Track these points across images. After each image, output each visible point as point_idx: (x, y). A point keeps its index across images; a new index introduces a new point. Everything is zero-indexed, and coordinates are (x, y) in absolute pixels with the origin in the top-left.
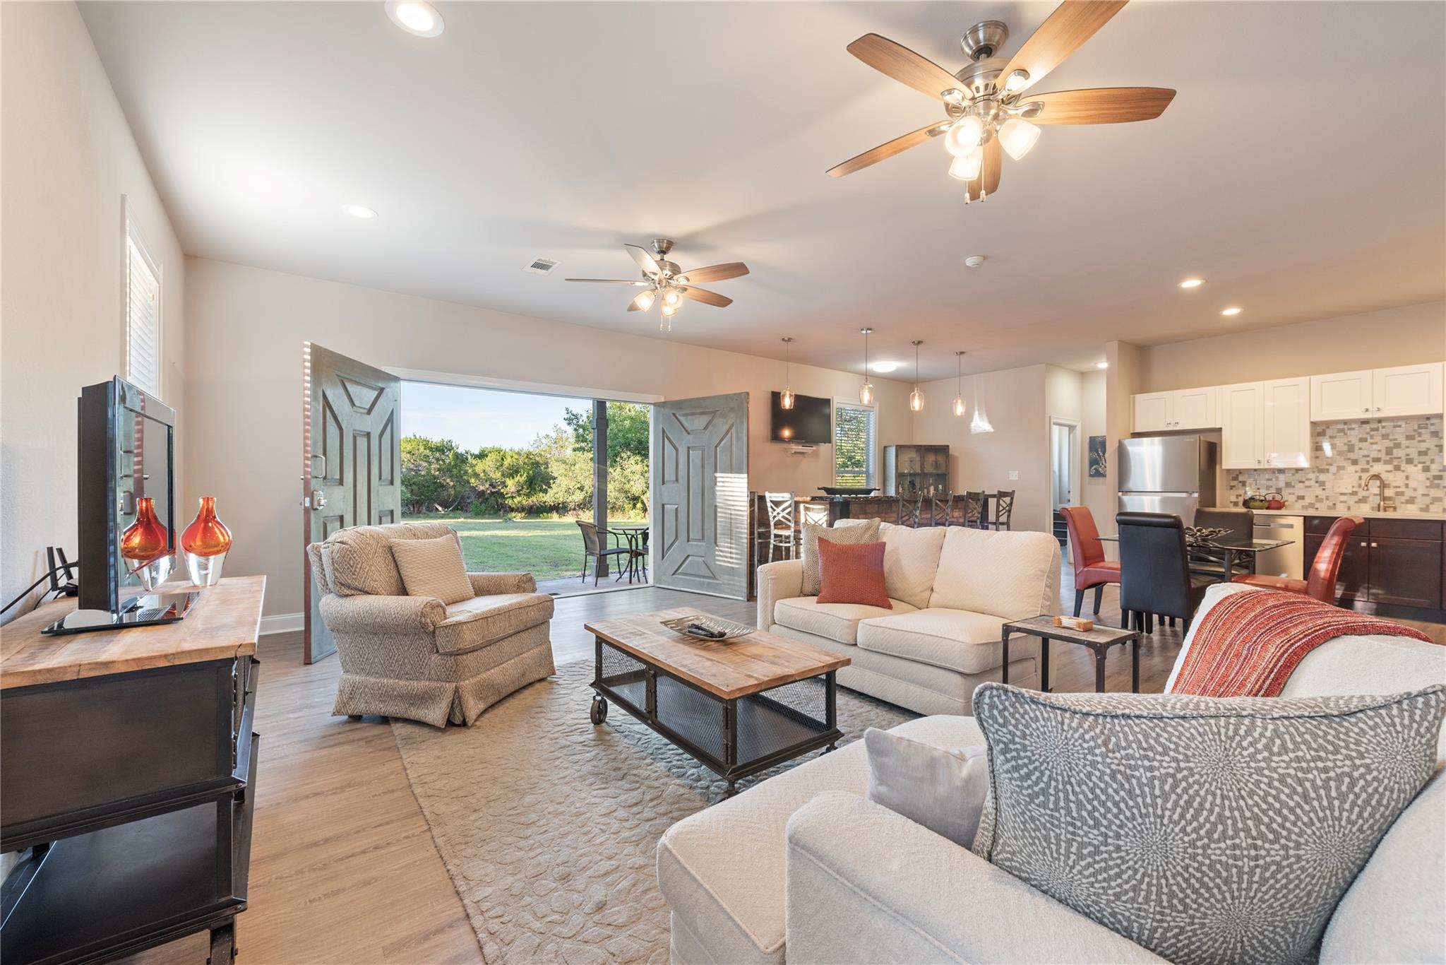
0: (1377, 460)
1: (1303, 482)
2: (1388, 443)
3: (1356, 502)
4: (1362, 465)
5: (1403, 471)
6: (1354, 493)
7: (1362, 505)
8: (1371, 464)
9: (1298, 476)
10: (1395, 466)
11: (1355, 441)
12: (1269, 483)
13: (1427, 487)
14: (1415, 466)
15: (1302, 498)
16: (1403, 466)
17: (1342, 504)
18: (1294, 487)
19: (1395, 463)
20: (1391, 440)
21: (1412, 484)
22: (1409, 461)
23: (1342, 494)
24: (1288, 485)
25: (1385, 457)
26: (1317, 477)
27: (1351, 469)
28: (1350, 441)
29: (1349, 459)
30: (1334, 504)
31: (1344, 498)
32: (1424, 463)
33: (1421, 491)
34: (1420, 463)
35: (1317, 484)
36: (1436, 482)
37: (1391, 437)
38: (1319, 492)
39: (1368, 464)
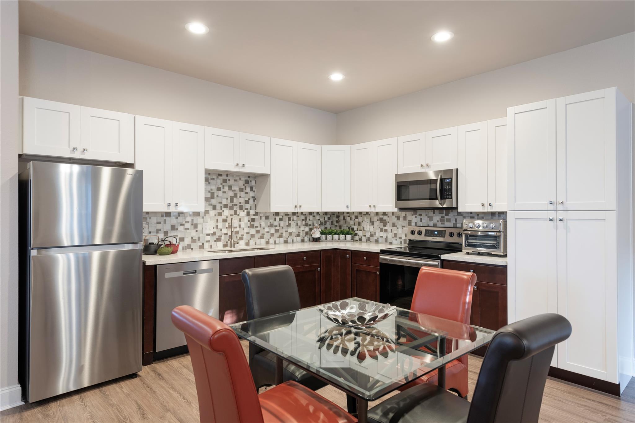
0: (226, 206)
1: (183, 225)
2: (231, 193)
3: (215, 241)
4: (218, 210)
5: (238, 215)
6: (214, 234)
7: (218, 243)
8: (223, 209)
9: (180, 219)
10: (234, 211)
11: (214, 190)
12: (159, 226)
13: (249, 227)
14: (244, 211)
15: (182, 239)
16: (239, 211)
17: (208, 243)
18: (177, 229)
19: (235, 209)
20: (233, 191)
21: (243, 225)
22: (241, 208)
23: (208, 235)
24: (173, 228)
25: (230, 205)
26: (193, 220)
27: (212, 213)
28: (212, 189)
29: (211, 205)
30: (203, 244)
31: (208, 238)
32: (247, 209)
33: (246, 230)
34: (245, 209)
35: (193, 226)
36: (252, 223)
37: (233, 189)
38: (193, 233)
39: (221, 209)
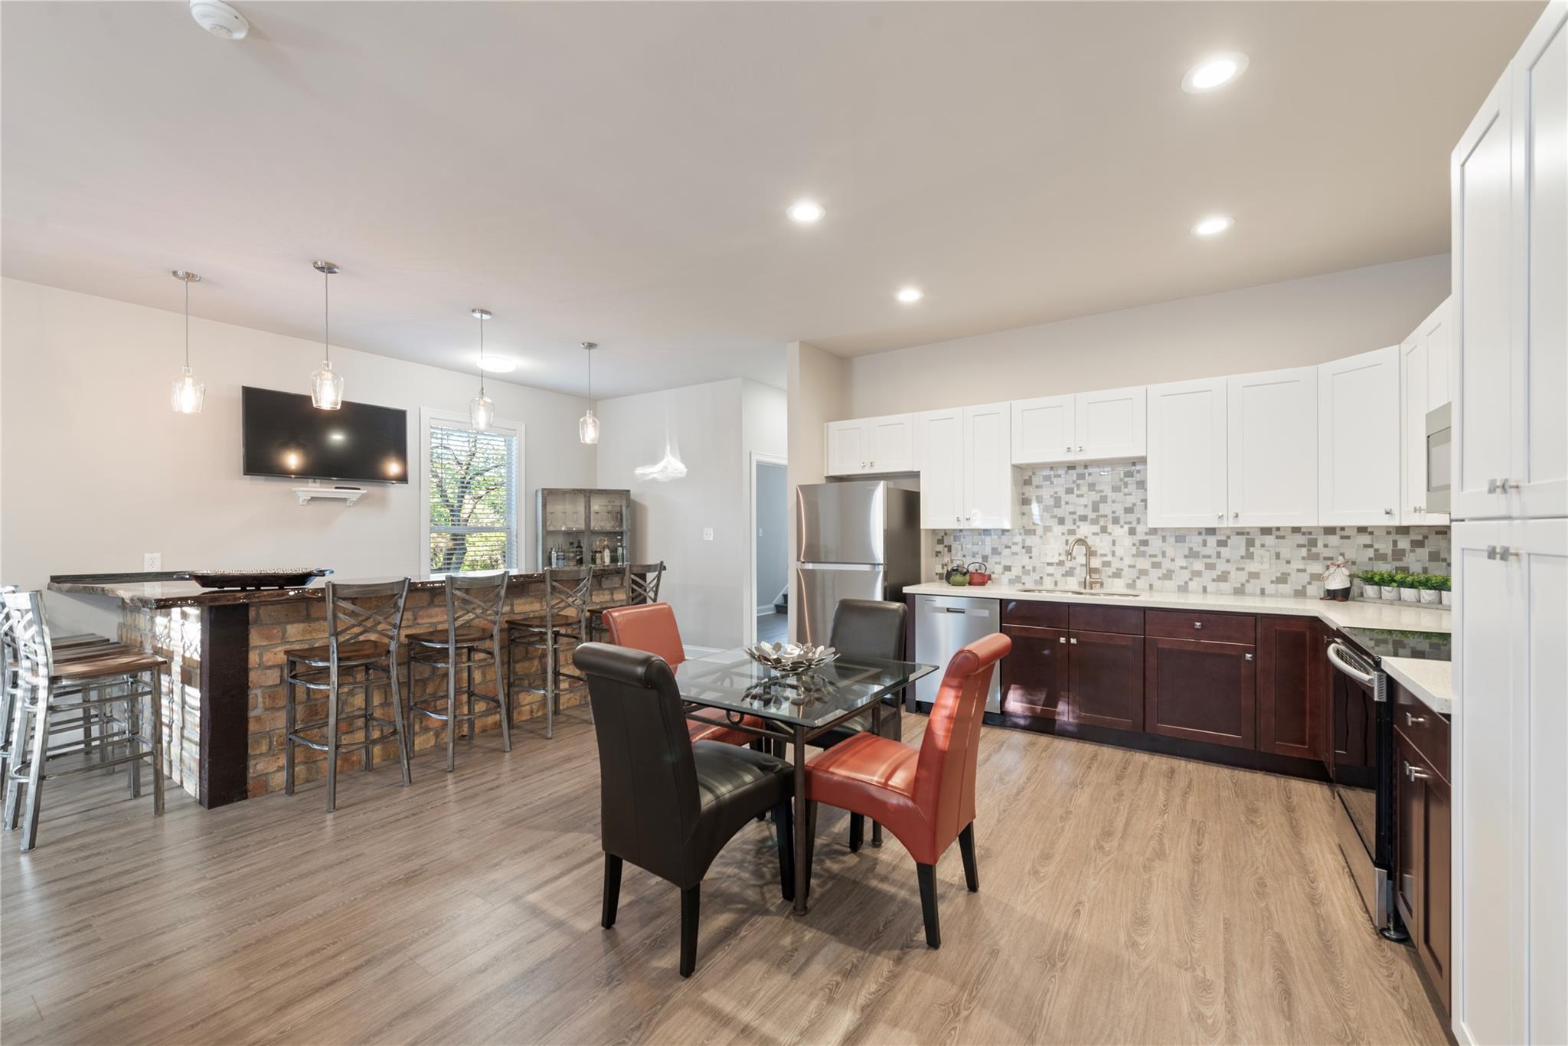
0: (1083, 518)
1: (1010, 547)
2: (1095, 496)
3: (1063, 575)
4: (1069, 525)
5: (1110, 534)
6: (1061, 563)
7: (1069, 579)
8: (1078, 523)
9: (1005, 539)
10: (1101, 526)
11: (1062, 493)
12: (976, 549)
13: (1133, 556)
14: (1122, 527)
15: (1008, 568)
16: (1110, 527)
17: (1049, 577)
18: (1000, 554)
19: (1102, 524)
20: (1097, 492)
21: (1119, 552)
22: (1116, 521)
23: (1049, 564)
24: (995, 551)
25: (1092, 515)
26: (1024, 540)
27: (1058, 529)
28: (1056, 493)
29: (1055, 517)
30: (1041, 578)
31: (1050, 570)
32: (1130, 523)
33: (1128, 561)
34: (1125, 523)
35: (1024, 550)
36: (1142, 548)
37: (1097, 488)
38: (1026, 561)
39: (1074, 523)
